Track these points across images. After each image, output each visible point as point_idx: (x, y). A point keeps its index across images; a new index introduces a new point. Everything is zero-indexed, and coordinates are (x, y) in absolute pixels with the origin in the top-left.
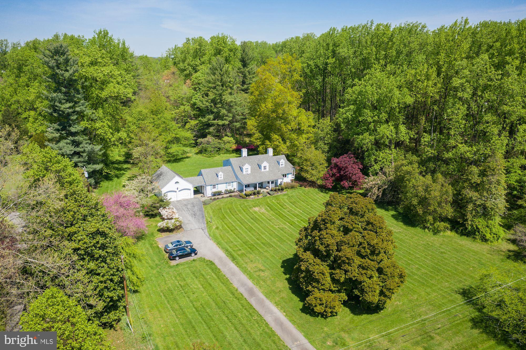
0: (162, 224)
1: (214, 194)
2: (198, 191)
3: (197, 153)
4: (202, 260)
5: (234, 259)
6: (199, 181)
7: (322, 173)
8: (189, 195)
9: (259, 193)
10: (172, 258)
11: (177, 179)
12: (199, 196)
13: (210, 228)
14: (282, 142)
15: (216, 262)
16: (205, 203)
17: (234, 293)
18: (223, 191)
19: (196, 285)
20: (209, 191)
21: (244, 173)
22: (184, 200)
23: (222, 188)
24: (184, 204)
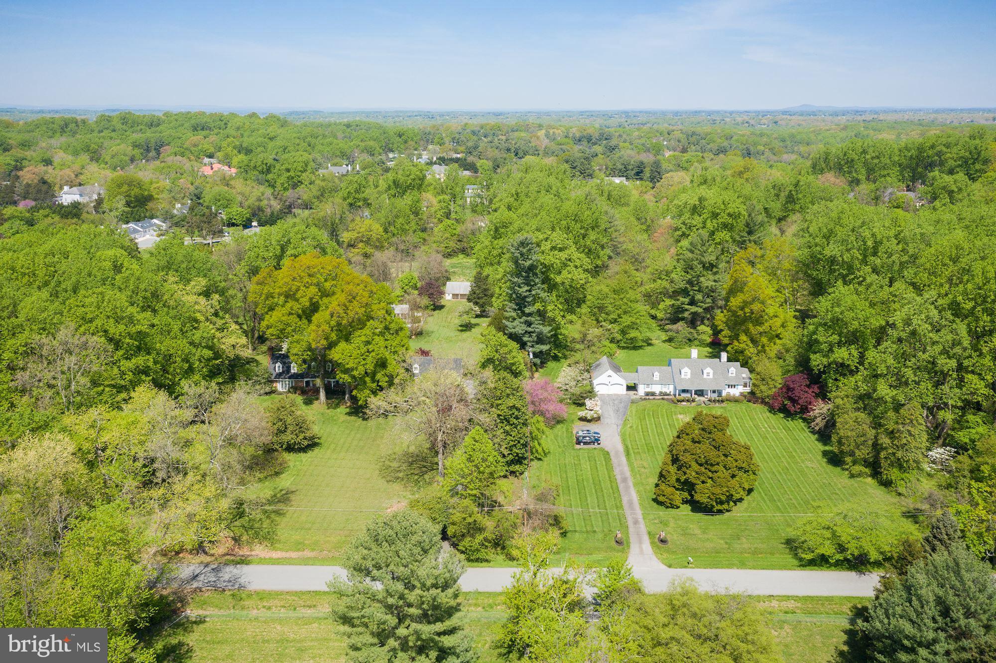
0: (582, 413)
1: (647, 394)
2: (632, 388)
3: (664, 341)
4: (602, 450)
5: (628, 454)
6: (632, 379)
7: (774, 390)
8: (622, 390)
9: (693, 401)
10: (578, 443)
11: (610, 372)
12: (632, 393)
13: (625, 424)
14: (751, 345)
15: (612, 454)
16: (633, 402)
17: (612, 479)
18: (658, 392)
19: (586, 466)
20: (642, 390)
21: (683, 376)
22: (615, 395)
23: (657, 389)
24: (613, 398)
